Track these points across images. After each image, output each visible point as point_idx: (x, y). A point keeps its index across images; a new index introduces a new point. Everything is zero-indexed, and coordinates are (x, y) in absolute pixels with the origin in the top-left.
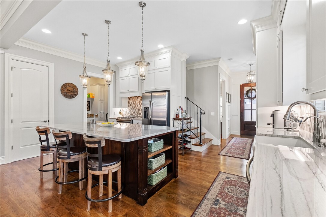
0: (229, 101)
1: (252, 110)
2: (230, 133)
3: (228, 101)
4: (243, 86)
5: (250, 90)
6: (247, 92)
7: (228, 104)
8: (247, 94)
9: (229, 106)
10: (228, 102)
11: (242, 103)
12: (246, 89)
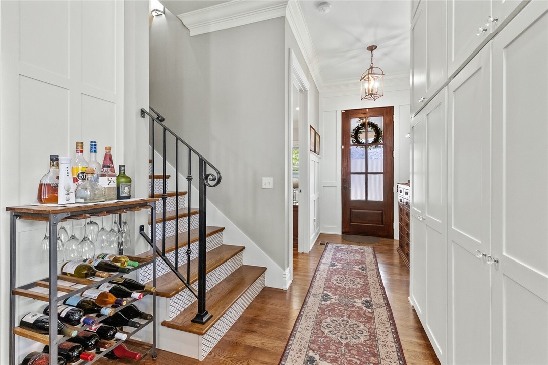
0: (317, 150)
1: (367, 173)
2: (319, 230)
3: (313, 148)
4: (347, 115)
5: (363, 125)
6: (357, 131)
7: (313, 157)
8: (356, 137)
9: (316, 163)
10: (315, 152)
11: (346, 156)
12: (354, 123)
